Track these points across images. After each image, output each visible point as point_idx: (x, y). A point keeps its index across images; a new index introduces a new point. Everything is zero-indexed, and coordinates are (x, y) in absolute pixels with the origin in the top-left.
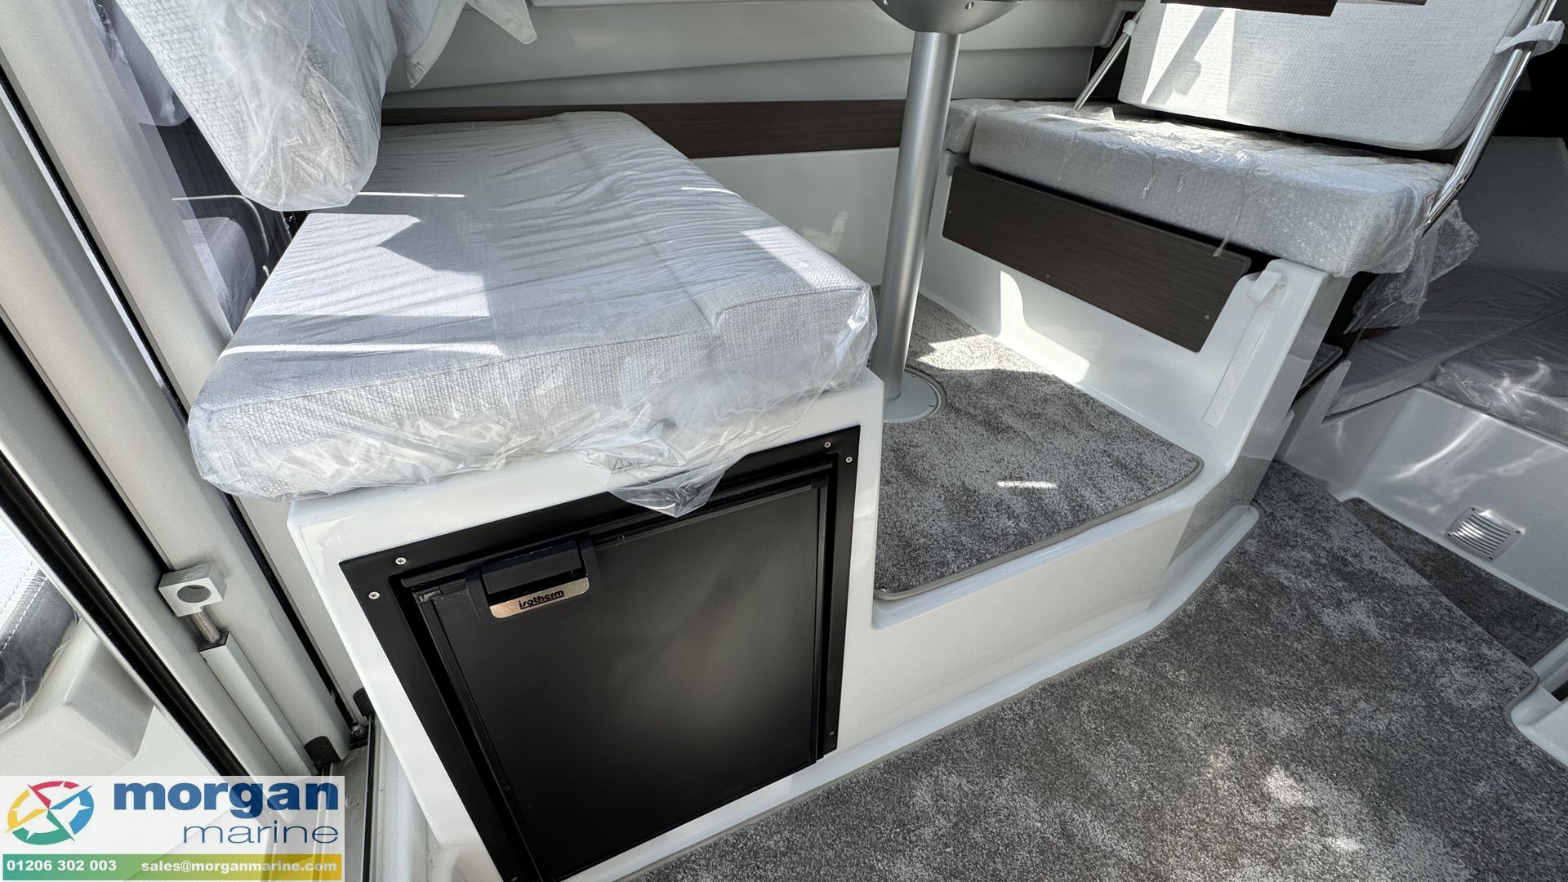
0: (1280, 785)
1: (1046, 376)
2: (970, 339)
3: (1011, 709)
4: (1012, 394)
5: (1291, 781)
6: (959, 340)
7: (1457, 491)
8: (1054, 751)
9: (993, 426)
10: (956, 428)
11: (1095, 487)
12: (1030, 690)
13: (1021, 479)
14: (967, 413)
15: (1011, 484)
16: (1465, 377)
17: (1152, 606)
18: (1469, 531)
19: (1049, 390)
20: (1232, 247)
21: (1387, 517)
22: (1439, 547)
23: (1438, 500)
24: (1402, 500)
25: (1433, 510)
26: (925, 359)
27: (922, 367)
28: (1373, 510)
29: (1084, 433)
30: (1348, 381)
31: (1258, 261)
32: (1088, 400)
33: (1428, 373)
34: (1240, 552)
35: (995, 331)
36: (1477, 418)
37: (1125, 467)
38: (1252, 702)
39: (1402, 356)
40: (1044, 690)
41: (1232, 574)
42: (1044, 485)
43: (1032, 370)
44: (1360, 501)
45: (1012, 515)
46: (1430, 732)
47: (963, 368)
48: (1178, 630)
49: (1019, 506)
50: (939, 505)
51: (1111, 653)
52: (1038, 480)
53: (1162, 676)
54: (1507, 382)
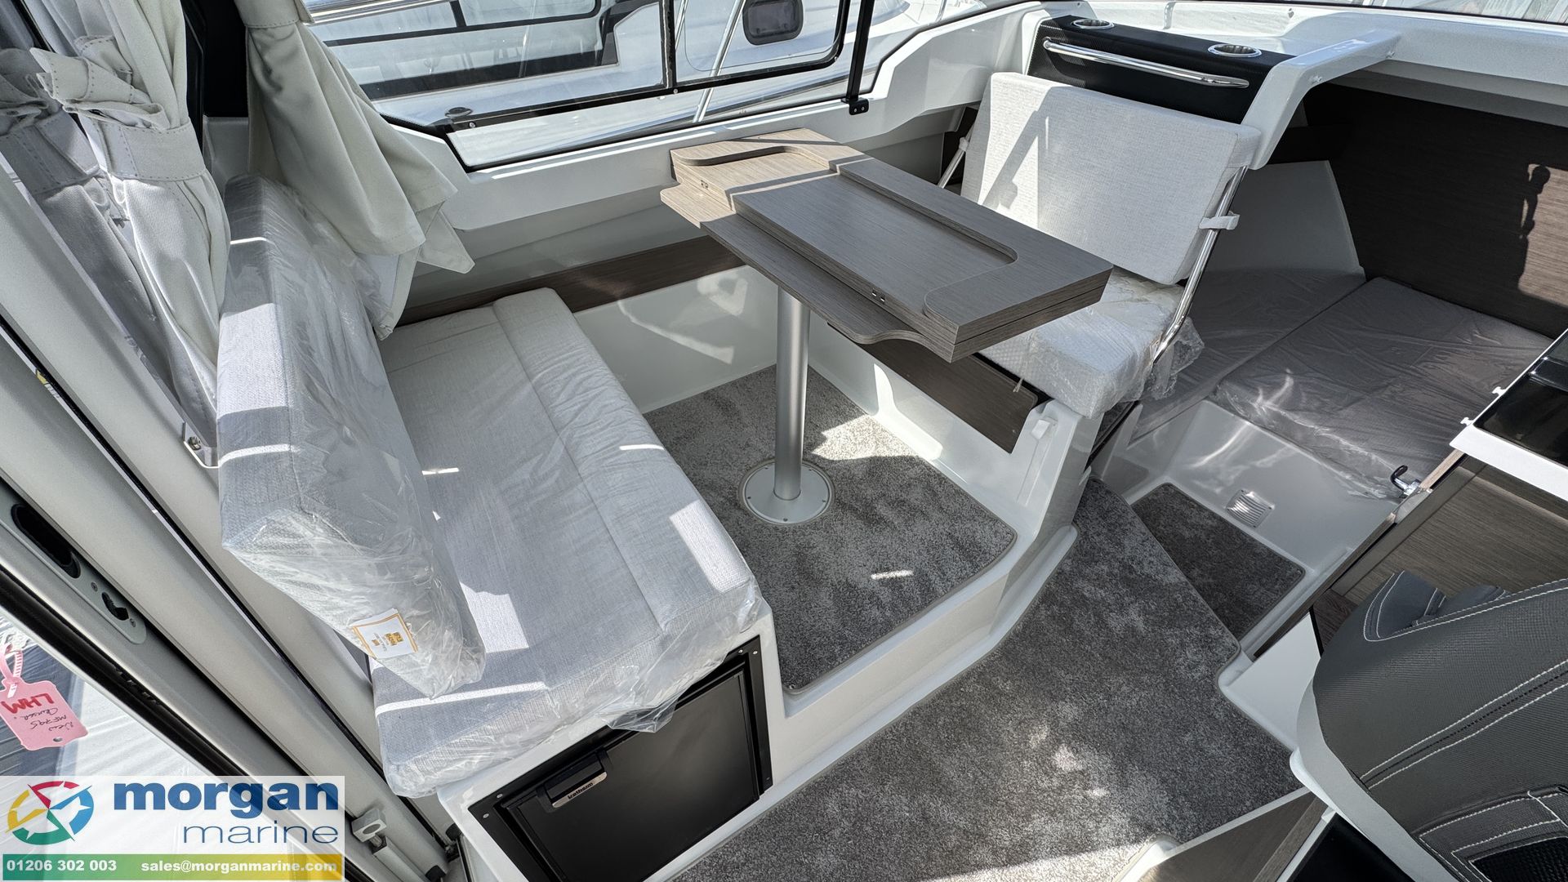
0: (1065, 760)
1: (912, 458)
2: (854, 422)
3: (891, 732)
4: (885, 482)
5: (1071, 754)
6: (845, 425)
7: (1232, 477)
8: (920, 758)
9: (871, 519)
10: (842, 524)
11: (939, 569)
12: (905, 715)
13: (888, 570)
14: (851, 508)
15: (881, 576)
16: (1232, 392)
17: (992, 631)
18: (1240, 507)
19: (912, 473)
20: (1026, 384)
21: (1187, 498)
22: (1221, 520)
23: (1221, 484)
24: (1198, 483)
25: (1218, 490)
26: (818, 451)
27: (816, 460)
28: (1178, 492)
29: (936, 515)
30: (1143, 418)
31: (1043, 398)
32: (941, 479)
33: (1211, 388)
34: (1059, 573)
35: (875, 409)
36: (1242, 424)
37: (962, 547)
38: (1053, 698)
39: (1190, 380)
40: (914, 713)
41: (1051, 593)
42: (904, 573)
43: (901, 454)
44: (1170, 485)
45: (880, 606)
46: (1164, 703)
47: (848, 458)
48: (1008, 650)
49: (885, 596)
50: (830, 603)
52: (899, 569)
53: (995, 688)
54: (1260, 399)
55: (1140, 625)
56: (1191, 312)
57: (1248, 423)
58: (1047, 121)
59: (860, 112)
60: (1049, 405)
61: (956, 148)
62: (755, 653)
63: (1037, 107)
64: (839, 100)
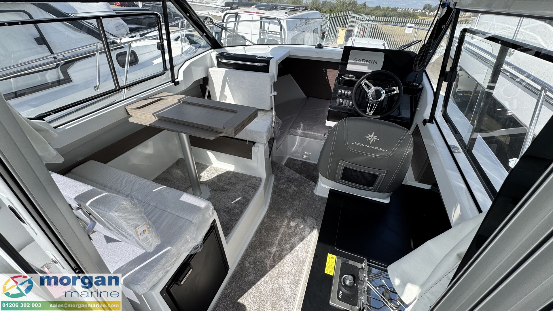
0: (292, 224)
1: (228, 172)
2: (208, 169)
3: (253, 240)
4: (223, 180)
5: (293, 222)
6: (205, 170)
7: (301, 150)
8: (262, 242)
9: (225, 190)
10: (218, 195)
11: (247, 194)
12: (254, 235)
13: (235, 200)
14: (218, 190)
15: (234, 202)
16: (292, 131)
17: (265, 206)
18: (305, 157)
19: (229, 175)
20: (249, 141)
21: (294, 159)
22: (303, 161)
23: (299, 153)
24: (295, 155)
25: (299, 155)
26: (201, 180)
27: (202, 183)
28: (292, 159)
29: (241, 182)
30: (277, 142)
31: (254, 143)
32: (238, 173)
33: (288, 132)
34: (274, 186)
35: (211, 164)
36: (297, 138)
37: (250, 187)
38: (285, 213)
39: (283, 131)
40: (256, 233)
41: (274, 191)
42: (240, 198)
43: (224, 172)
44: (289, 158)
45: (238, 208)
46: (306, 202)
47: (211, 178)
48: (271, 208)
49: (237, 205)
50: (224, 214)
51: (263, 219)
52: (238, 198)
53: (272, 217)
54: (298, 130)
55: (296, 189)
56: (276, 114)
57: (298, 137)
58: (227, 78)
59: (177, 85)
60: (256, 144)
61: (206, 89)
62: (215, 224)
63: (224, 75)
64: (170, 83)
